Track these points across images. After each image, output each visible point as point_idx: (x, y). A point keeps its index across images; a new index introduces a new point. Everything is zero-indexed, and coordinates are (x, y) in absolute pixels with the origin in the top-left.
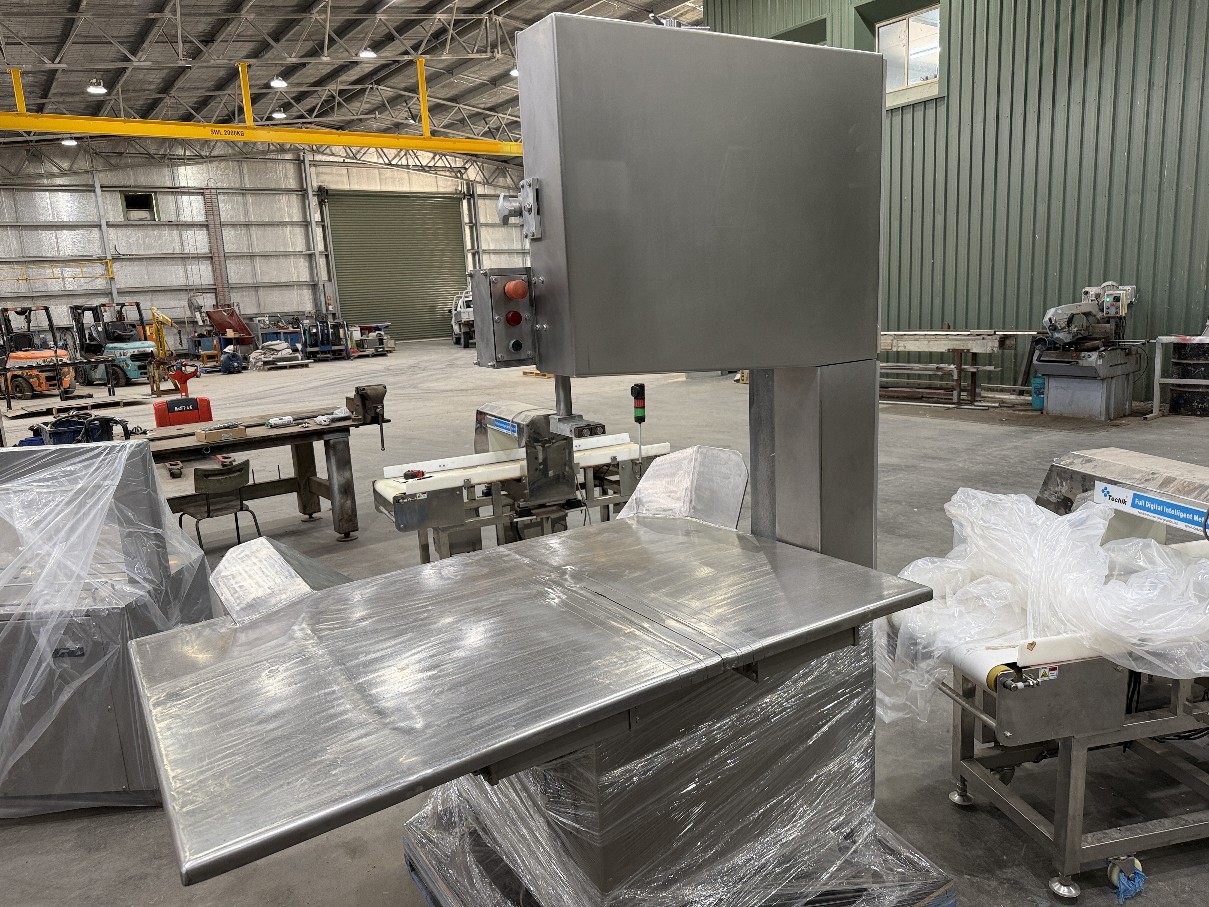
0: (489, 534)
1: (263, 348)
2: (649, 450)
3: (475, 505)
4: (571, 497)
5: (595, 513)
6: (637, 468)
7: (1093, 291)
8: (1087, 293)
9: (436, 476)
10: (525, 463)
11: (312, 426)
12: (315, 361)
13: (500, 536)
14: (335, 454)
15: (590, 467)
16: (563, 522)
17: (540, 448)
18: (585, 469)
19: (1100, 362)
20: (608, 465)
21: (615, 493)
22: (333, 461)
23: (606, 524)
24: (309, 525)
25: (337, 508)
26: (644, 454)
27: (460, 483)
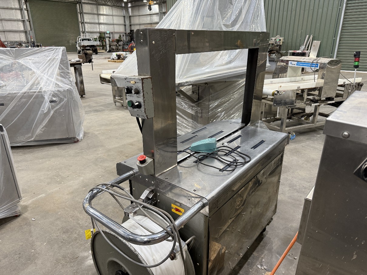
7: (274, 38)
8: (272, 39)
14: (78, 71)
19: (275, 57)
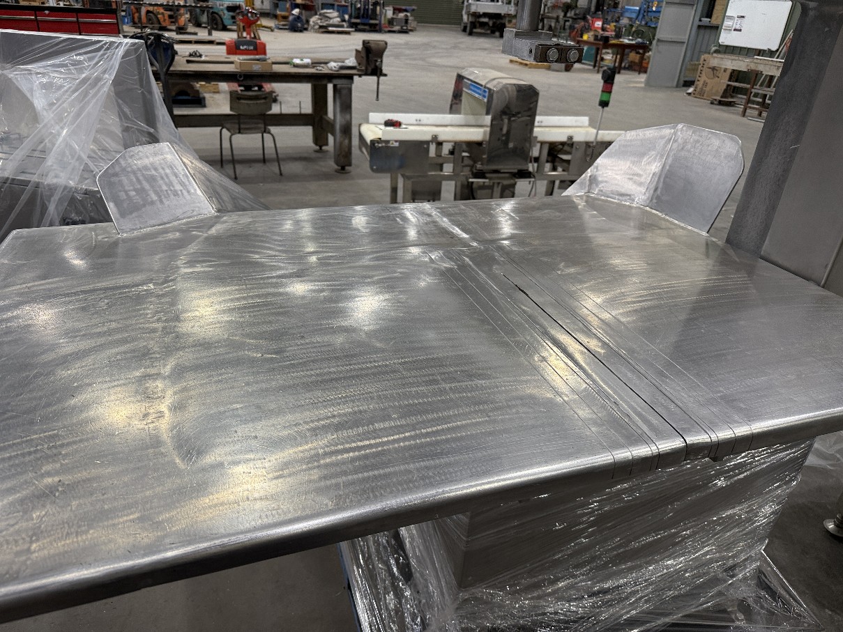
0: (448, 189)
1: (320, 15)
2: (605, 135)
3: (440, 161)
4: (524, 167)
5: (542, 186)
6: (589, 151)
9: (411, 128)
10: (488, 129)
11: (324, 70)
12: (356, 31)
13: (457, 192)
14: (340, 98)
15: (546, 142)
16: (511, 189)
17: (506, 121)
18: (542, 143)
20: (563, 144)
21: (564, 170)
22: (338, 104)
23: (549, 199)
24: (319, 155)
25: (338, 145)
26: (599, 139)
27: (428, 138)
